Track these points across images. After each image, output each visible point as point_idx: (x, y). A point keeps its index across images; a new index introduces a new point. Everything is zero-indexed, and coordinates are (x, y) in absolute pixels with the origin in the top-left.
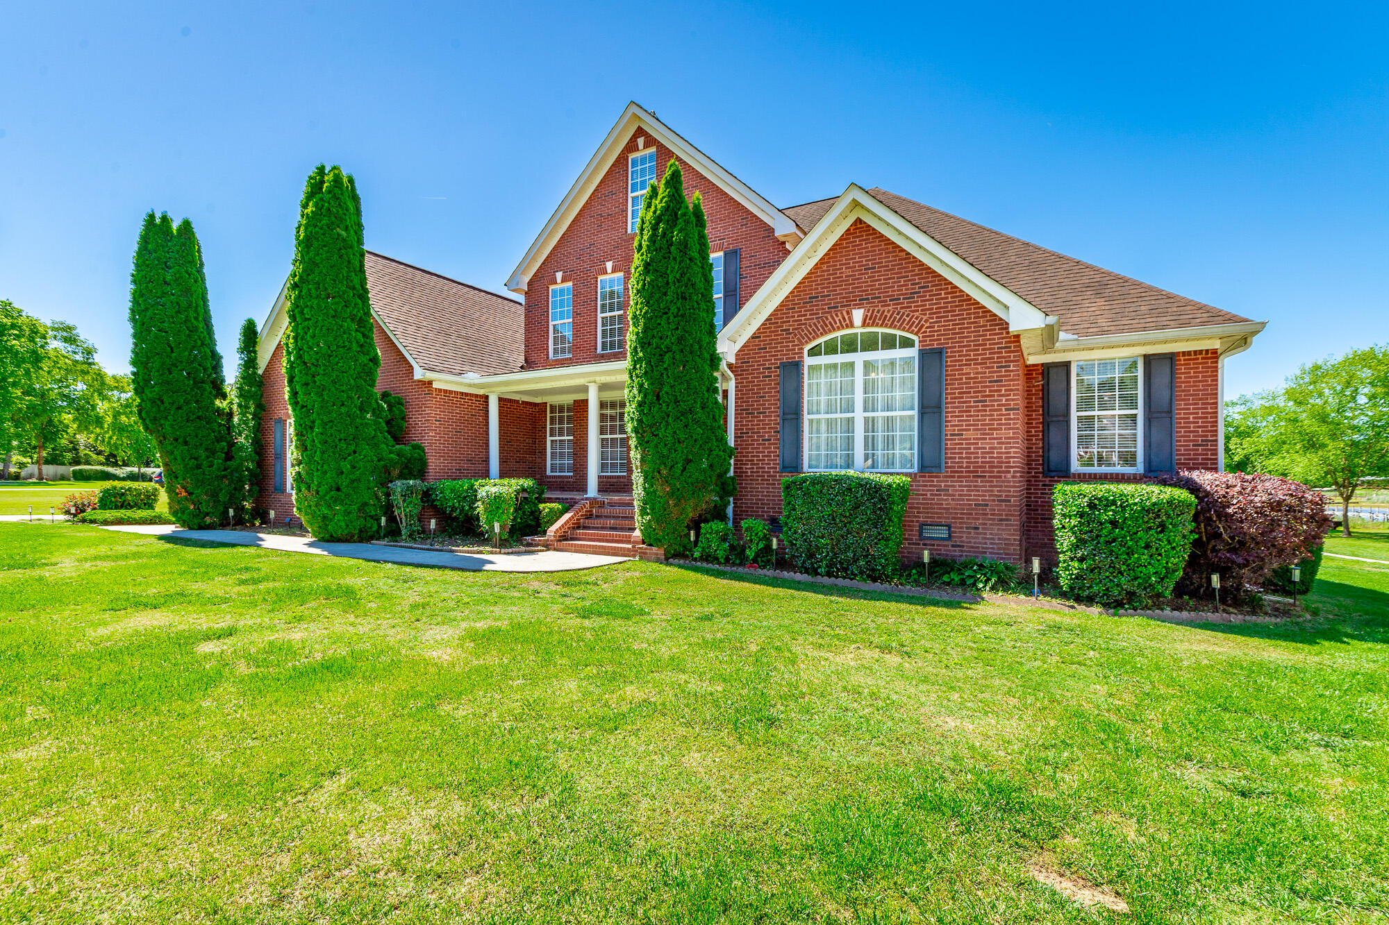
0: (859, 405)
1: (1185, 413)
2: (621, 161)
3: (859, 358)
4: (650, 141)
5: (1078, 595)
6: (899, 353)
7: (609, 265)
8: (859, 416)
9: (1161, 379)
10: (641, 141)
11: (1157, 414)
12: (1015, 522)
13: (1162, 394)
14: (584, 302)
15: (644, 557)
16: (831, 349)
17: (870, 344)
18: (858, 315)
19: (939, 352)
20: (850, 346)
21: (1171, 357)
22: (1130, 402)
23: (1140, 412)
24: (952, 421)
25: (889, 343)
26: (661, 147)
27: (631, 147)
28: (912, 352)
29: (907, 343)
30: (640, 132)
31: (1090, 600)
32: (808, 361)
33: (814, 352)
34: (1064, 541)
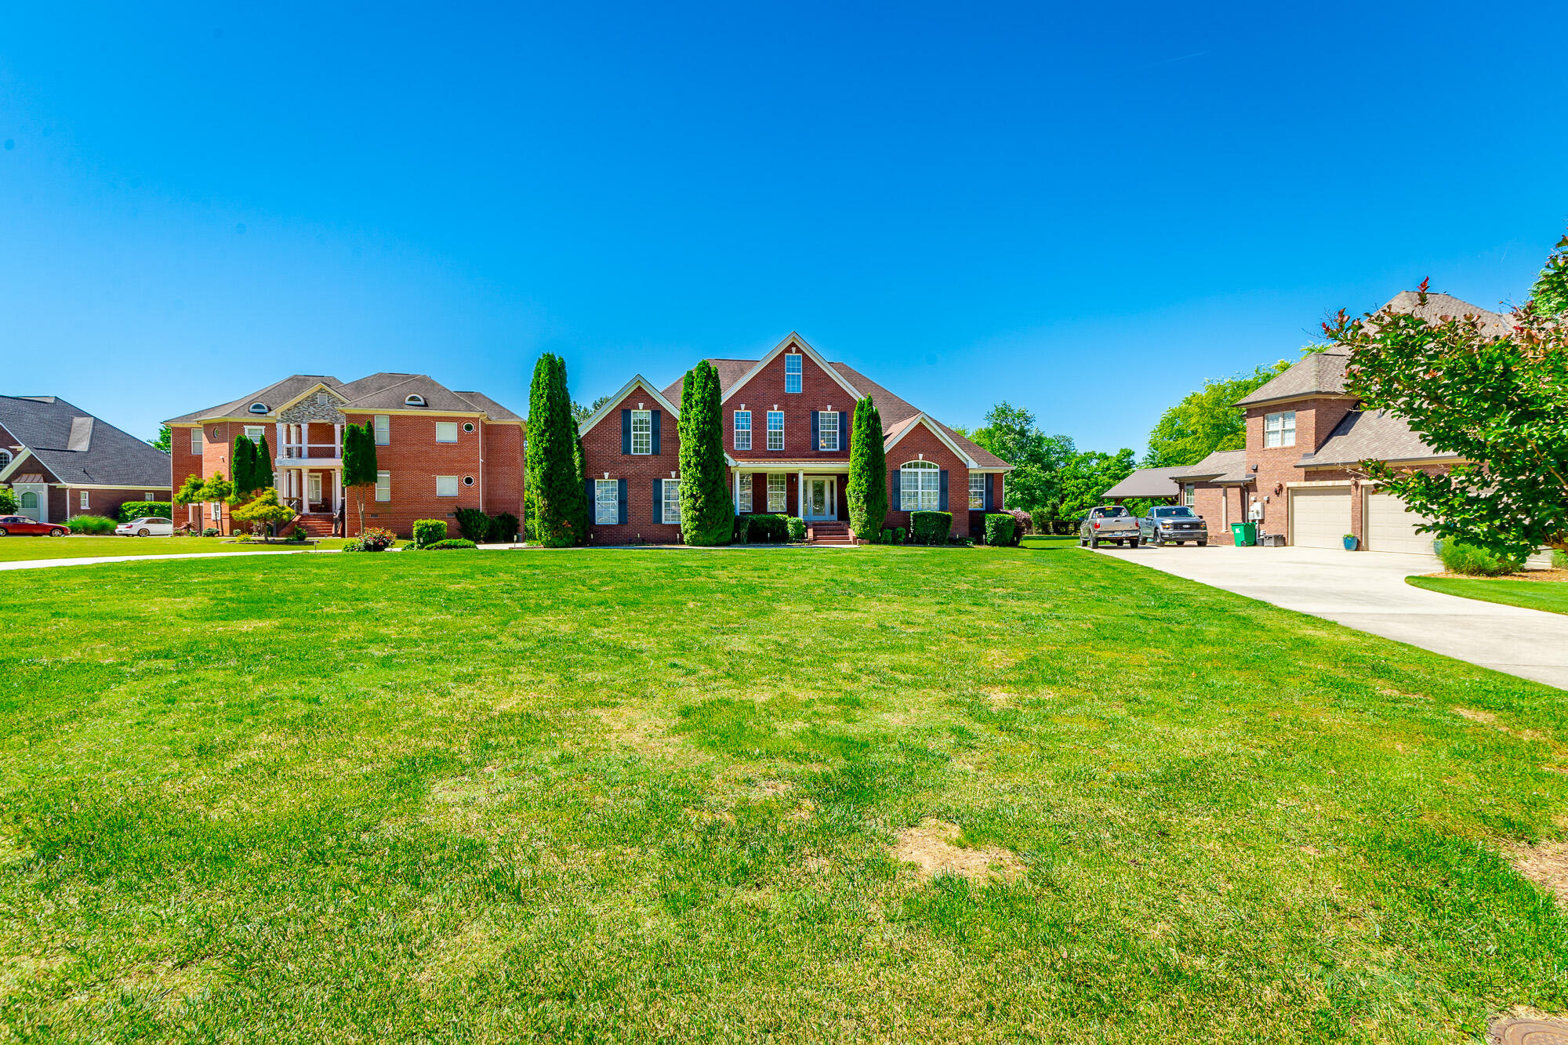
0: (920, 487)
1: (995, 491)
2: (782, 355)
3: (920, 470)
4: (799, 350)
5: (993, 544)
6: (933, 470)
7: (776, 407)
8: (920, 491)
9: (990, 481)
10: (794, 349)
11: (989, 492)
12: (968, 526)
13: (990, 485)
14: (759, 423)
15: (860, 543)
16: (910, 466)
17: (923, 466)
18: (921, 456)
19: (947, 472)
20: (916, 466)
21: (992, 474)
22: (982, 488)
23: (984, 491)
24: (950, 494)
25: (930, 467)
26: (805, 355)
27: (788, 350)
28: (937, 470)
29: (935, 467)
30: (793, 344)
31: (994, 546)
32: (902, 470)
33: (904, 467)
34: (989, 530)
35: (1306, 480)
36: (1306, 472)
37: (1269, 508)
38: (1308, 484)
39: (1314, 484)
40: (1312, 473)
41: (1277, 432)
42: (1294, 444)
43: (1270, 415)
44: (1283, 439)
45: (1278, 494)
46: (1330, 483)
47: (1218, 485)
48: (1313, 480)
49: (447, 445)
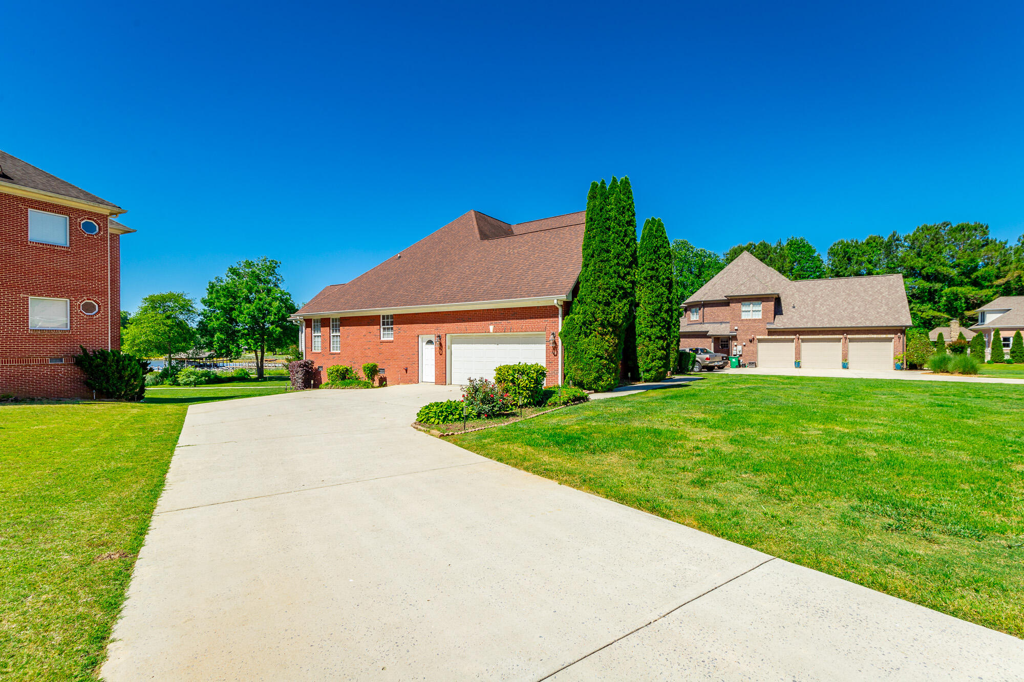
35: (768, 335)
36: (769, 332)
37: (745, 348)
38: (770, 337)
39: (773, 337)
40: (771, 332)
41: (749, 311)
42: (761, 318)
43: (743, 303)
44: (752, 315)
45: (751, 341)
46: (783, 337)
47: (709, 337)
48: (773, 335)
49: (51, 249)
